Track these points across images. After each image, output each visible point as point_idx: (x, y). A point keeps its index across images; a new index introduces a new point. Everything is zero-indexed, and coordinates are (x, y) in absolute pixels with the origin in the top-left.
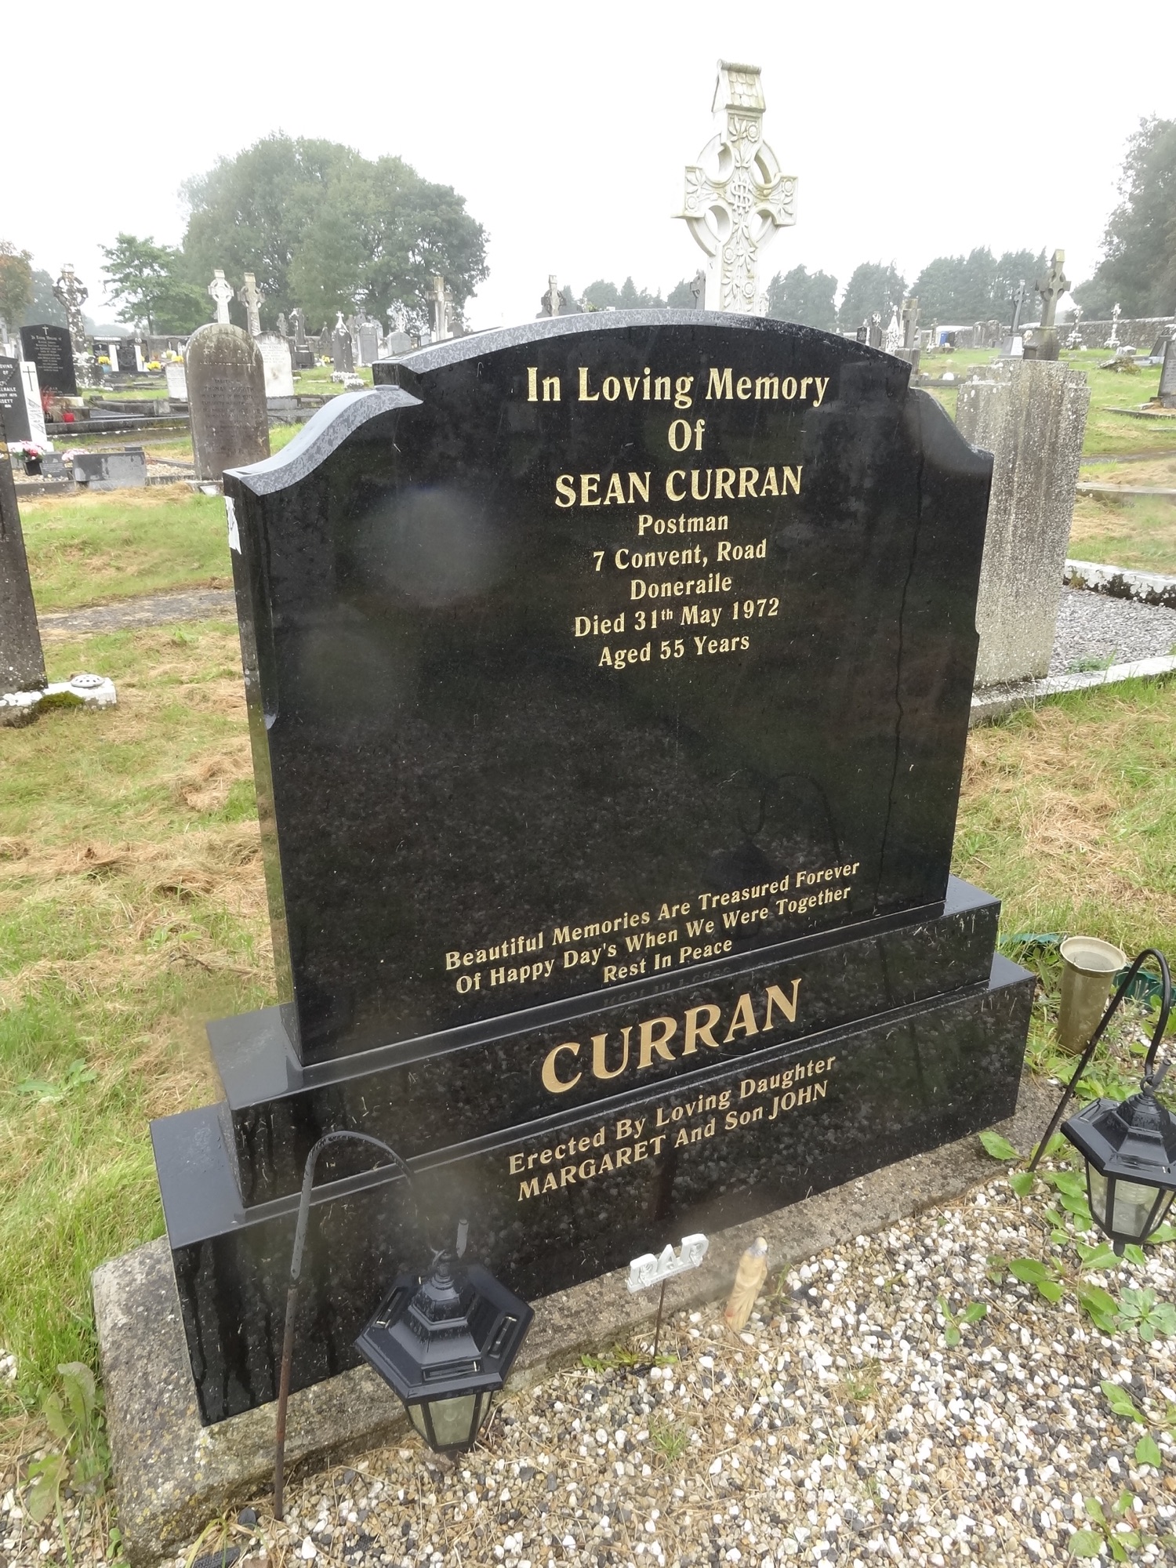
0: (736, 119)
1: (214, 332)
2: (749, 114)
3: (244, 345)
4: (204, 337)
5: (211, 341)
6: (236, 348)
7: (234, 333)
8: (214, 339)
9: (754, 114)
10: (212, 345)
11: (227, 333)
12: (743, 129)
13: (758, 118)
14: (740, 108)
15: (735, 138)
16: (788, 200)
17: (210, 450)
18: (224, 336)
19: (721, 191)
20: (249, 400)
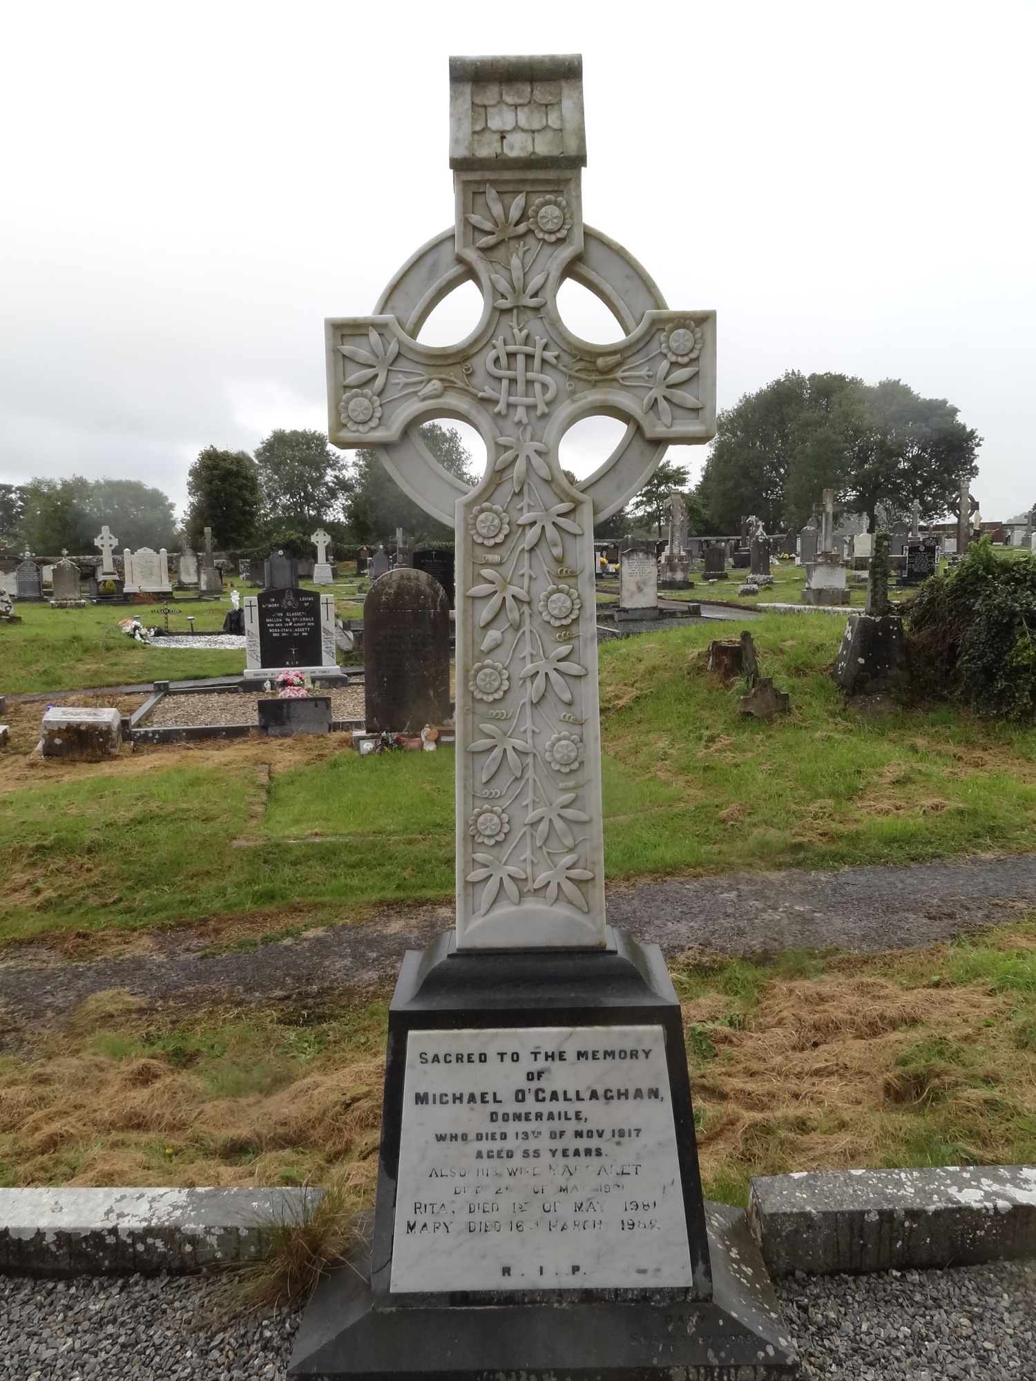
0: (492, 193)
1: (394, 578)
2: (531, 175)
3: (428, 590)
4: (383, 584)
5: (390, 588)
6: (420, 592)
7: (417, 578)
8: (394, 585)
9: (551, 175)
10: (392, 591)
11: (409, 579)
12: (515, 214)
13: (568, 181)
14: (502, 163)
15: (490, 240)
16: (680, 375)
17: (379, 700)
18: (406, 582)
19: (455, 374)
20: (430, 648)
